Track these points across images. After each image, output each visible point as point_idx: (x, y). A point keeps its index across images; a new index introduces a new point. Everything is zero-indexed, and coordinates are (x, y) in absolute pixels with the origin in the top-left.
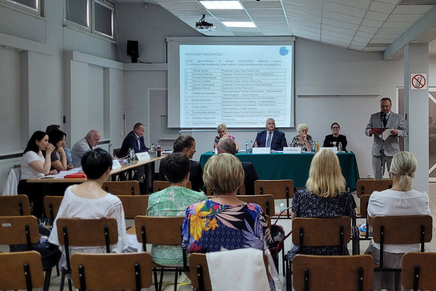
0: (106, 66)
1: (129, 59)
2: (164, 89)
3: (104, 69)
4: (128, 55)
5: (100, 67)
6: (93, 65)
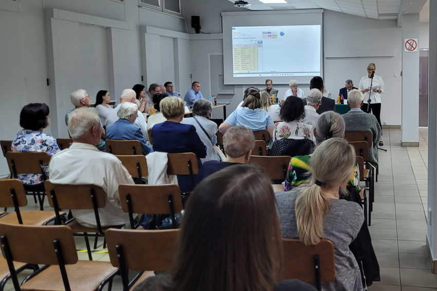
0: (175, 37)
1: (193, 30)
2: (221, 54)
3: (174, 39)
4: (192, 27)
5: (170, 37)
6: (164, 36)
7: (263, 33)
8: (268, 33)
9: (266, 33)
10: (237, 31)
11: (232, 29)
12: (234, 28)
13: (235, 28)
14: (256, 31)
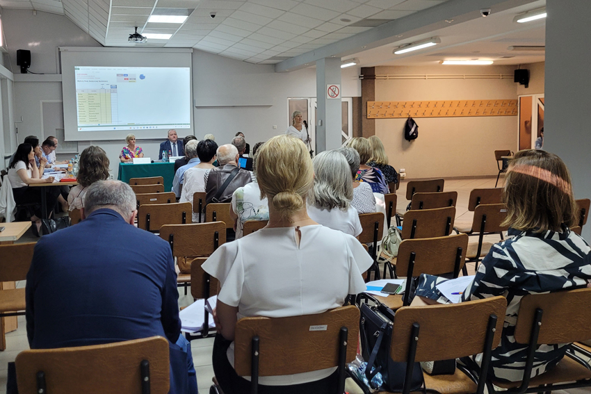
1: (18, 69)
2: (59, 101)
4: (18, 64)
7: (118, 75)
8: (124, 75)
9: (122, 75)
10: (81, 72)
11: (74, 69)
12: (77, 67)
13: (79, 67)
14: (109, 73)
